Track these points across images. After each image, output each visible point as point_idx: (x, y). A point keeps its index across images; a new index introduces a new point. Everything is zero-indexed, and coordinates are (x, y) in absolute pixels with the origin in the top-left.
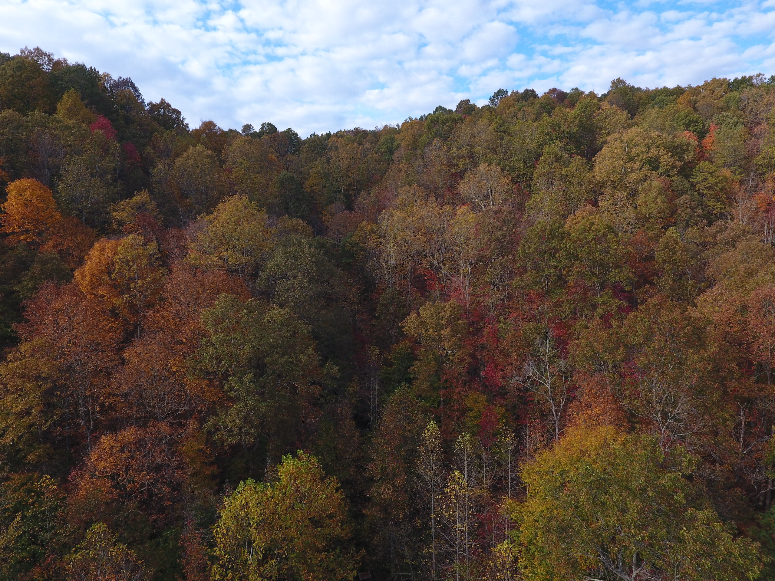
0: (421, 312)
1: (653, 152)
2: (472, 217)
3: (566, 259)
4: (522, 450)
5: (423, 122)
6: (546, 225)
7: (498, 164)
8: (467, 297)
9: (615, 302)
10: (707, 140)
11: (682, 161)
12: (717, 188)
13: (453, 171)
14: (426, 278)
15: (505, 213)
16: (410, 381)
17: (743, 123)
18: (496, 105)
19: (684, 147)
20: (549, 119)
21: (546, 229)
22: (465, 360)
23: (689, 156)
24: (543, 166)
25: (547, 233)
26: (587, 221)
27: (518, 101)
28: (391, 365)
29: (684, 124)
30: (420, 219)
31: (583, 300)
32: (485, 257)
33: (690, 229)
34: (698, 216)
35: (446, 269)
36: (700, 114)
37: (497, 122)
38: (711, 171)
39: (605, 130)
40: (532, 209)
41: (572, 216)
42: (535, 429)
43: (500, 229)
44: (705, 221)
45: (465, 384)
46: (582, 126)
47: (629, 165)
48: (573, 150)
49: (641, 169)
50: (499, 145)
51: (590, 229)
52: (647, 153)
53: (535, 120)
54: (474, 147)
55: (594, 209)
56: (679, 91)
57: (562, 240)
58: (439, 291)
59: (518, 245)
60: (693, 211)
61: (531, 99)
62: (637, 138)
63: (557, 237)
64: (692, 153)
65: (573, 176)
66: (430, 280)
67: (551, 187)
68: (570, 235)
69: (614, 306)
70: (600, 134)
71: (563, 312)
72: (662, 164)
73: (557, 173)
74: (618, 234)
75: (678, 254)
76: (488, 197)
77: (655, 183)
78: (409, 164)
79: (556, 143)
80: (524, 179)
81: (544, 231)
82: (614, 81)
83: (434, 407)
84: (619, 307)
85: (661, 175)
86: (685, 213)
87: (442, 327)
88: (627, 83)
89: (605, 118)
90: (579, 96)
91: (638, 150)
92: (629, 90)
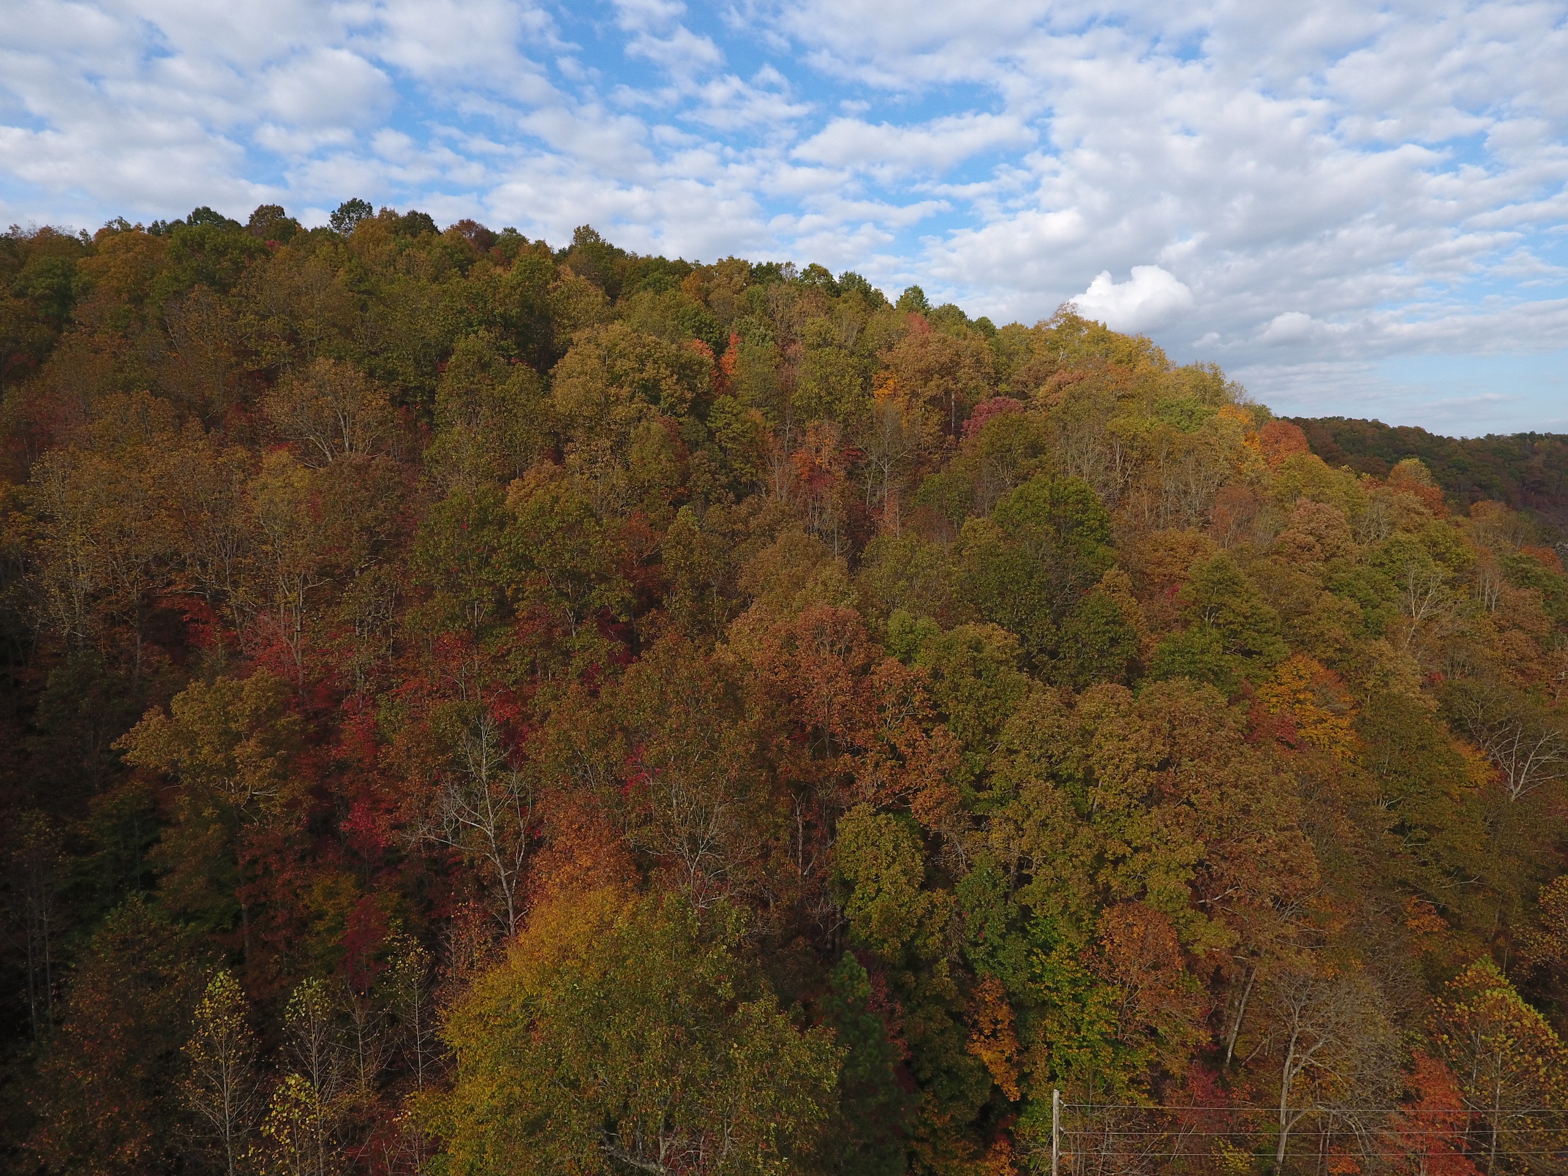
0: (174, 708)
1: (650, 372)
2: (300, 477)
3: (512, 566)
4: (443, 975)
5: (159, 239)
6: (468, 500)
7: (359, 361)
8: (298, 658)
9: (604, 645)
10: (727, 358)
11: (693, 391)
12: (744, 440)
13: (249, 366)
14: (186, 618)
15: (379, 473)
16: (149, 881)
17: (773, 339)
18: (346, 230)
19: (696, 367)
20: (464, 283)
21: (469, 507)
22: (301, 803)
23: (704, 384)
24: (456, 376)
25: (472, 515)
26: (545, 493)
27: (396, 232)
28: (90, 848)
29: (693, 327)
30: (162, 477)
31: (547, 644)
32: (338, 566)
33: (712, 509)
34: (721, 486)
35: (240, 596)
36: (716, 313)
37: (351, 271)
38: (735, 411)
39: (569, 319)
40: (437, 462)
41: (516, 482)
42: (466, 922)
43: (370, 506)
44: (731, 495)
45: (303, 858)
46: (527, 306)
47: (613, 390)
48: (513, 350)
49: (632, 398)
50: (359, 320)
51: (552, 510)
52: (641, 371)
53: (435, 279)
54: (297, 318)
55: (558, 469)
56: (681, 269)
57: (501, 529)
58: (225, 647)
59: (413, 539)
60: (714, 478)
61: (424, 233)
62: (623, 344)
63: (491, 523)
64: (707, 379)
65: (514, 401)
66: (197, 621)
67: (474, 421)
68: (516, 519)
69: (603, 652)
70: (560, 325)
71: (509, 671)
72: (665, 394)
73: (484, 394)
74: (601, 519)
75: (697, 553)
76: (338, 432)
77: (655, 426)
78: (125, 336)
79: (480, 333)
80: (419, 399)
81: (466, 511)
82: (579, 229)
83: (225, 931)
84: (610, 653)
85: (664, 412)
86: (701, 481)
87: (237, 737)
88: (602, 237)
89: (568, 298)
90: (518, 246)
91: (627, 364)
92: (604, 251)
